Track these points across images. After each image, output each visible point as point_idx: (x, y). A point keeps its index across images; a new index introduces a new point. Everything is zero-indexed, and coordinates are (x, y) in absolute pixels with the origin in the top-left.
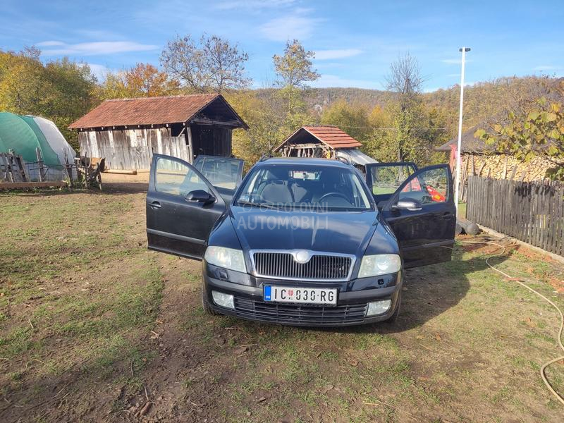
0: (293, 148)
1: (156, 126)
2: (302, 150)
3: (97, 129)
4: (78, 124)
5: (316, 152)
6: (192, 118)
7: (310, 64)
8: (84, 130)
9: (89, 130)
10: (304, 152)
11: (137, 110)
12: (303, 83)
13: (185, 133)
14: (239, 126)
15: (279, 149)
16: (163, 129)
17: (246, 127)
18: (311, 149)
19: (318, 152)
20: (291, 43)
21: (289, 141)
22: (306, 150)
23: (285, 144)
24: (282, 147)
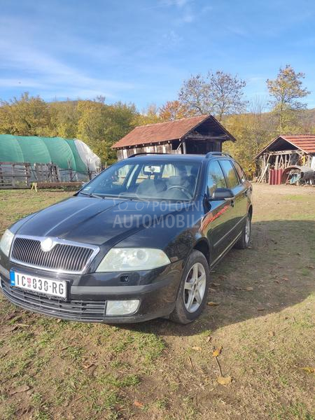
0: (271, 154)
1: (162, 143)
2: (280, 156)
3: (127, 148)
4: (117, 145)
5: (292, 157)
6: (187, 135)
7: (301, 83)
8: (120, 149)
9: (122, 148)
10: (282, 157)
11: (152, 132)
12: (294, 100)
13: (182, 147)
14: (228, 139)
15: (259, 156)
16: (167, 145)
17: (234, 140)
18: (288, 155)
19: (294, 157)
20: (284, 69)
21: (268, 148)
22: (284, 156)
23: (265, 151)
24: (262, 154)
